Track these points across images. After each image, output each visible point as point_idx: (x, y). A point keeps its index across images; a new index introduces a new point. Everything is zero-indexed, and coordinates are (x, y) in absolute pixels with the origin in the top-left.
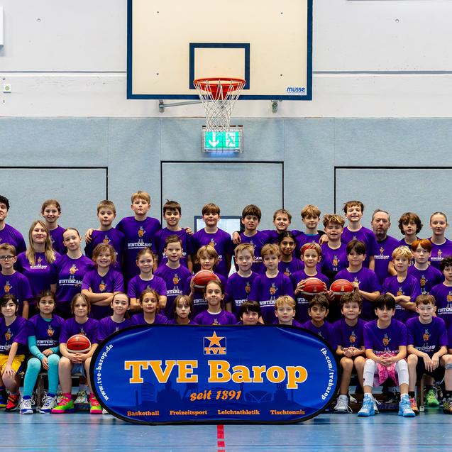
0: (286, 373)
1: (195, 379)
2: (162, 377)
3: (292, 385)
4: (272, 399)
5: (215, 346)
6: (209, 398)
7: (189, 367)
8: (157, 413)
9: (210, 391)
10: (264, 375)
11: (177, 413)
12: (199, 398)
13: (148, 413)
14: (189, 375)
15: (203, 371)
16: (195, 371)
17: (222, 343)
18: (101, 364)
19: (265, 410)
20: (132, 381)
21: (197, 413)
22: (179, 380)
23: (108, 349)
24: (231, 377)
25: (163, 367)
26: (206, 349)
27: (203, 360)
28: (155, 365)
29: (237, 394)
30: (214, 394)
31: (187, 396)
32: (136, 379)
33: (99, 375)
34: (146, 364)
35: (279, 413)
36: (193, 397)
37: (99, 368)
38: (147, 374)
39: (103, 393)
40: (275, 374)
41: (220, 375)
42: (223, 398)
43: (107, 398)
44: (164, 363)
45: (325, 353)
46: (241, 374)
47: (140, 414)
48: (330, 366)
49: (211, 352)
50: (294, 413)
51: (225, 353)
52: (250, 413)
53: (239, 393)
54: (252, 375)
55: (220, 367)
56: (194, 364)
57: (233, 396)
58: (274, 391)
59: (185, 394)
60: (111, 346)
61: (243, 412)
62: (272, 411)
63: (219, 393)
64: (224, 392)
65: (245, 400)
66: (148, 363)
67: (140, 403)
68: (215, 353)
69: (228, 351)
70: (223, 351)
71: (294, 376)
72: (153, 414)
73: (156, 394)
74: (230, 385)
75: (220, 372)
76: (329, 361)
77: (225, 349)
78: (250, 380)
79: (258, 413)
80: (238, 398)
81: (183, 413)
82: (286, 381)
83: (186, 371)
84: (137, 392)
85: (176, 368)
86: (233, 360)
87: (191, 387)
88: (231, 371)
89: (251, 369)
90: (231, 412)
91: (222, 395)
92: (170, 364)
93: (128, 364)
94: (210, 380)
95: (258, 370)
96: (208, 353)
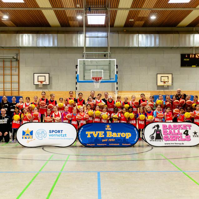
0: (126, 134)
1: (103, 136)
2: (95, 136)
3: (127, 138)
4: (122, 141)
5: (108, 128)
8: (94, 145)
10: (120, 135)
11: (99, 145)
13: (92, 145)
14: (102, 135)
15: (105, 134)
16: (103, 134)
17: (110, 127)
19: (121, 144)
20: (88, 137)
21: (104, 144)
22: (99, 137)
23: (82, 129)
24: (112, 136)
25: (96, 133)
26: (106, 129)
27: (105, 131)
28: (93, 133)
30: (108, 140)
31: (101, 140)
32: (89, 136)
34: (91, 132)
35: (124, 145)
36: (103, 141)
37: (80, 134)
38: (92, 135)
39: (81, 140)
40: (123, 135)
41: (110, 135)
43: (82, 141)
45: (135, 129)
46: (115, 135)
47: (90, 145)
48: (137, 133)
52: (117, 145)
54: (117, 135)
56: (103, 132)
57: (113, 140)
58: (123, 139)
61: (115, 144)
65: (116, 141)
66: (92, 132)
67: (90, 142)
70: (110, 129)
71: (128, 135)
73: (94, 140)
74: (112, 138)
75: (110, 134)
76: (136, 132)
79: (119, 144)
83: (101, 134)
84: (89, 139)
85: (99, 133)
86: (113, 131)
87: (102, 138)
88: (112, 134)
90: (112, 144)
91: (110, 140)
92: (97, 132)
93: (87, 133)
94: (107, 136)
95: (119, 134)
96: (107, 130)
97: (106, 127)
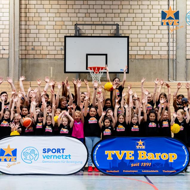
0: (169, 156)
1: (133, 158)
2: (120, 157)
3: (171, 161)
4: (163, 166)
5: (141, 145)
6: (138, 166)
7: (130, 153)
8: (118, 171)
9: (139, 163)
10: (160, 157)
11: (126, 171)
12: (134, 165)
13: (115, 171)
14: (130, 157)
15: (136, 155)
16: (133, 155)
17: (143, 144)
18: (96, 152)
19: (160, 170)
20: (108, 159)
21: (134, 171)
22: (126, 159)
24: (147, 157)
25: (120, 153)
26: (137, 146)
27: (136, 151)
28: (117, 152)
29: (149, 164)
31: (130, 165)
32: (110, 158)
33: (95, 156)
34: (114, 152)
35: (166, 171)
36: (132, 165)
37: (95, 154)
38: (114, 156)
39: (97, 163)
40: (165, 156)
41: (143, 157)
42: (144, 166)
43: (98, 165)
44: (120, 152)
45: (184, 148)
46: (151, 156)
47: (111, 171)
48: (186, 153)
49: (139, 148)
50: (172, 171)
51: (144, 148)
52: (155, 171)
53: (150, 163)
54: (155, 157)
55: (142, 153)
56: (133, 152)
57: (148, 165)
58: (164, 163)
59: (129, 164)
60: (100, 145)
61: (152, 171)
62: (163, 171)
63: (142, 164)
64: (144, 163)
65: (152, 166)
67: (111, 167)
68: (141, 148)
69: (146, 147)
70: (144, 147)
71: (172, 157)
72: (117, 171)
73: (118, 164)
74: (147, 161)
75: (143, 155)
76: (186, 151)
77: (144, 146)
78: (154, 159)
79: (158, 171)
80: (150, 165)
81: (128, 171)
82: (168, 159)
83: (129, 155)
84: (110, 163)
85: (125, 154)
86: (148, 150)
87: (131, 161)
88: (147, 155)
89: (155, 155)
90: (147, 171)
91: (143, 164)
92: (123, 152)
93: (106, 152)
94: (139, 159)
95: (158, 155)
96: (138, 148)
97: (138, 144)
